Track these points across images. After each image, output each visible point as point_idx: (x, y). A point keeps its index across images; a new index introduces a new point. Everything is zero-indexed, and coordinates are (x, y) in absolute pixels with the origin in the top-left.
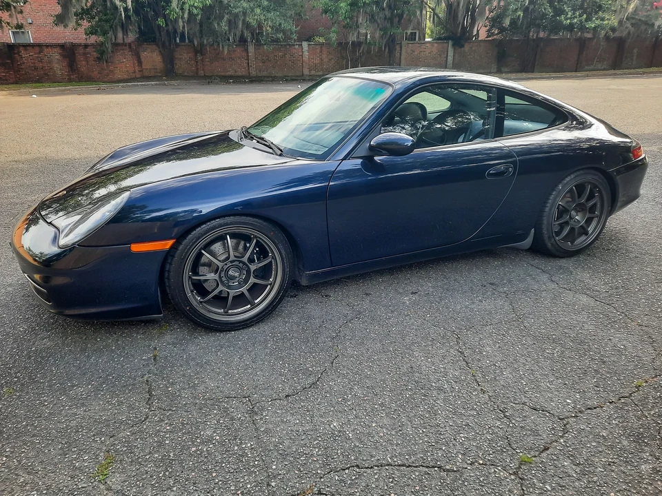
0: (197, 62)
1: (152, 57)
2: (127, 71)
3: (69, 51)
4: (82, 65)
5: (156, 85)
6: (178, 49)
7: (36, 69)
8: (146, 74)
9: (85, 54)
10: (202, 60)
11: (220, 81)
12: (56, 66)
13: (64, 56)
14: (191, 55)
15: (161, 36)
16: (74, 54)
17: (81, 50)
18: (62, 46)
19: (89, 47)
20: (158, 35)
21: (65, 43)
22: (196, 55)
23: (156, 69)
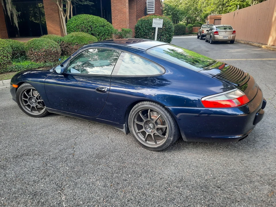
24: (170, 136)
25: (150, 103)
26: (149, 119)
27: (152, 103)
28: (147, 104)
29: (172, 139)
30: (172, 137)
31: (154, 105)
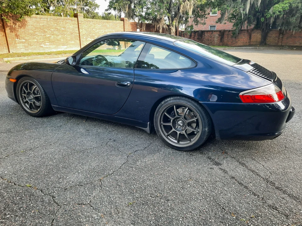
0: (279, 38)
1: (257, 36)
2: (243, 42)
3: (222, 33)
4: (225, 39)
5: (252, 48)
6: (271, 32)
7: (208, 40)
8: (252, 43)
9: (228, 34)
10: (282, 38)
11: (288, 49)
12: (216, 39)
13: (219, 35)
14: (277, 35)
15: (263, 26)
16: (224, 34)
17: (227, 33)
18: (220, 31)
19: (230, 32)
20: (262, 25)
21: (222, 30)
22: (280, 35)
23: (257, 41)
24: (204, 127)
25: (174, 98)
26: (177, 116)
27: (176, 98)
28: (170, 100)
29: (207, 129)
30: (206, 127)
31: (178, 99)
